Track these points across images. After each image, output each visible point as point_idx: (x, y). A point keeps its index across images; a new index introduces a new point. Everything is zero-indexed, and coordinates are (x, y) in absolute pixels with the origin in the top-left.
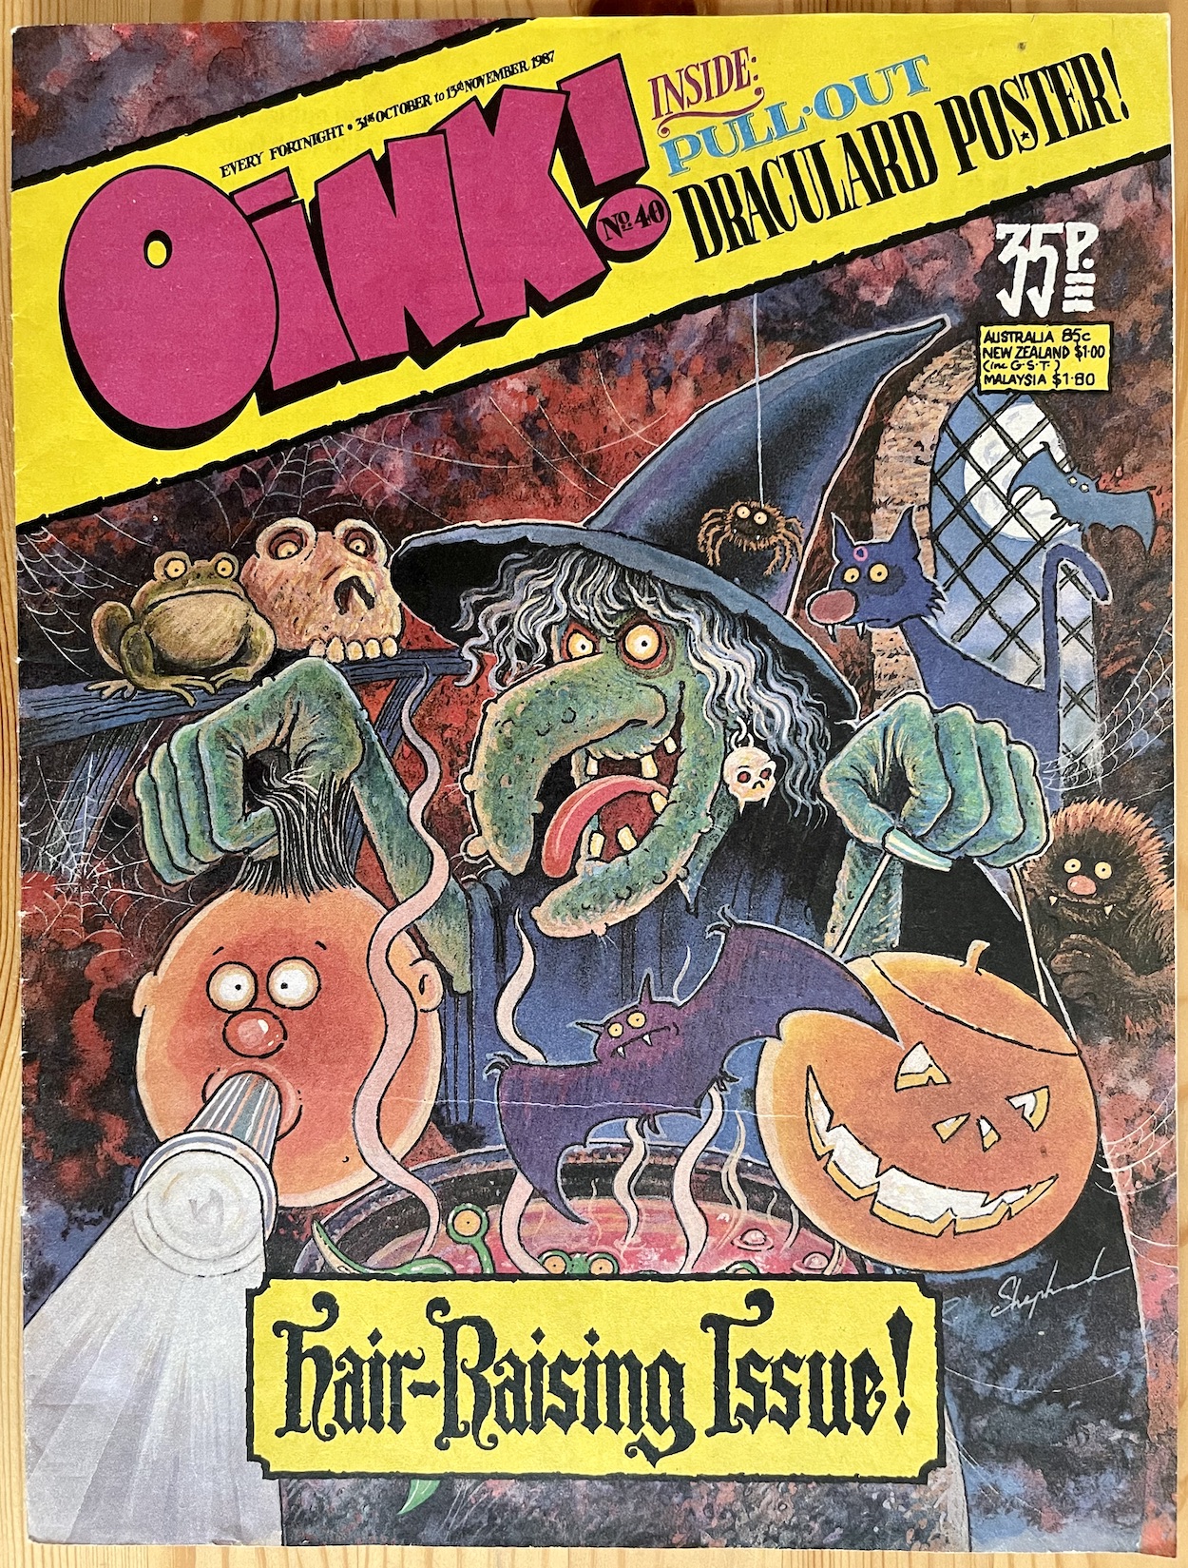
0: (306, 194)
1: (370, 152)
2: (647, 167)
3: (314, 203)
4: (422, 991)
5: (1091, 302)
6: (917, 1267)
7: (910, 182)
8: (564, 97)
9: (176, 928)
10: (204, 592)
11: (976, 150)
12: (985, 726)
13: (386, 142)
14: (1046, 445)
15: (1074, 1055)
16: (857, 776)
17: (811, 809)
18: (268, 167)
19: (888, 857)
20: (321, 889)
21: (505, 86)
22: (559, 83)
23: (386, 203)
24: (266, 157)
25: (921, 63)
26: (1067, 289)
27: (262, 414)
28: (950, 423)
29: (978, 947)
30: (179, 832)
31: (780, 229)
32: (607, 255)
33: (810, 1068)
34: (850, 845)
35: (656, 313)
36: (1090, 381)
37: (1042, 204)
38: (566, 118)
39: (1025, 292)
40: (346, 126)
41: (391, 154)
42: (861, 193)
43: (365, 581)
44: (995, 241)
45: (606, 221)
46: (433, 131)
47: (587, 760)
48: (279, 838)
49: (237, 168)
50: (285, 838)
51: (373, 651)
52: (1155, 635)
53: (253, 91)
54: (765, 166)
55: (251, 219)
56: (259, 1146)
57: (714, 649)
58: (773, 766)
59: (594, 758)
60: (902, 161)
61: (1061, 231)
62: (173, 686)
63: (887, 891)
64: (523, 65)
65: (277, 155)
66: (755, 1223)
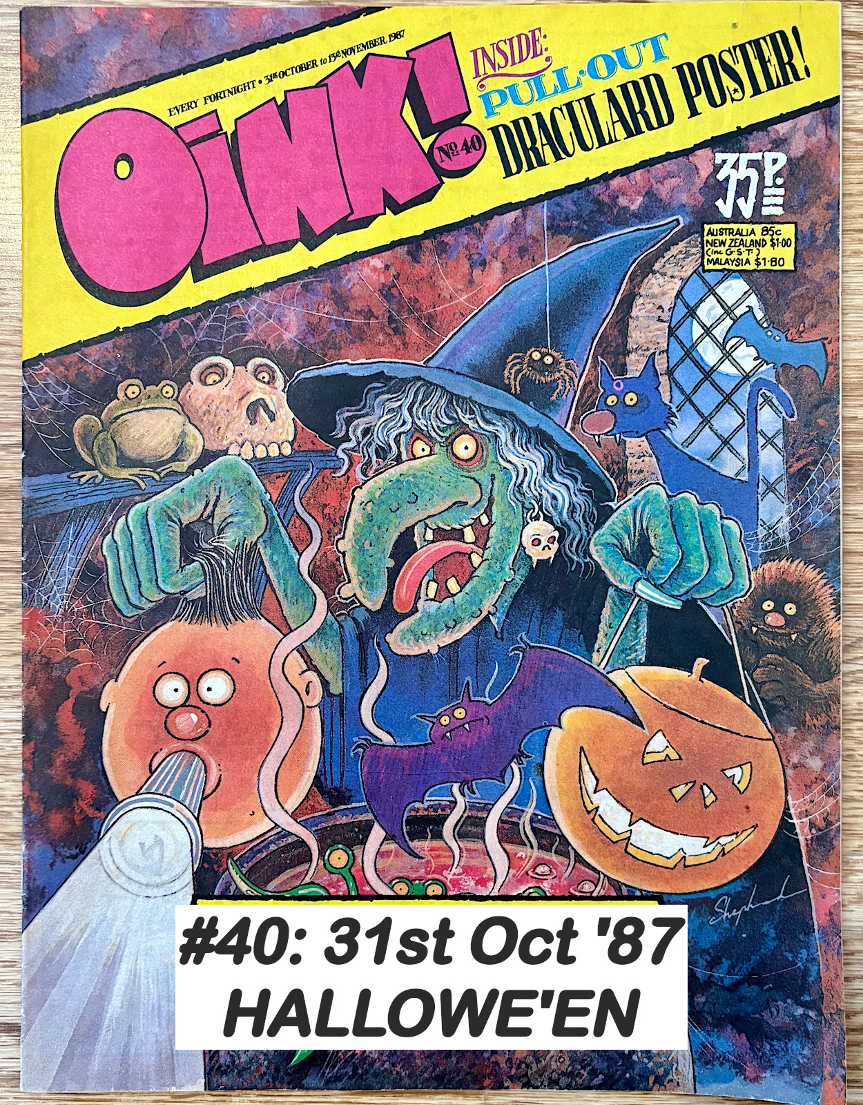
0: (229, 128)
1: (274, 98)
2: (470, 112)
3: (235, 133)
4: (308, 693)
5: (781, 208)
6: (658, 891)
7: (655, 123)
8: (411, 62)
9: (132, 648)
10: (152, 408)
11: (701, 101)
12: (705, 506)
13: (286, 92)
14: (751, 308)
15: (770, 740)
16: (616, 542)
17: (583, 565)
18: (202, 109)
19: (637, 599)
20: (236, 620)
21: (369, 54)
22: (407, 52)
23: (285, 135)
24: (201, 103)
25: (663, 39)
26: (765, 198)
27: (195, 282)
28: (683, 292)
29: (701, 662)
30: (135, 581)
31: (563, 156)
32: (442, 173)
33: (582, 748)
34: (611, 591)
35: (476, 214)
36: (781, 263)
37: (747, 139)
38: (413, 77)
39: (735, 201)
40: (257, 81)
41: (289, 100)
42: (620, 131)
43: (268, 401)
44: (714, 165)
45: (440, 149)
46: (318, 85)
47: (425, 529)
48: (206, 584)
49: (180, 110)
50: (210, 584)
51: (274, 451)
52: (827, 442)
53: (191, 55)
54: (552, 111)
55: (189, 145)
56: (190, 803)
57: (516, 452)
58: (556, 534)
59: (430, 528)
60: (649, 109)
61: (760, 158)
62: (130, 475)
63: (636, 624)
64: (382, 40)
65: (208, 101)
66: (543, 859)
